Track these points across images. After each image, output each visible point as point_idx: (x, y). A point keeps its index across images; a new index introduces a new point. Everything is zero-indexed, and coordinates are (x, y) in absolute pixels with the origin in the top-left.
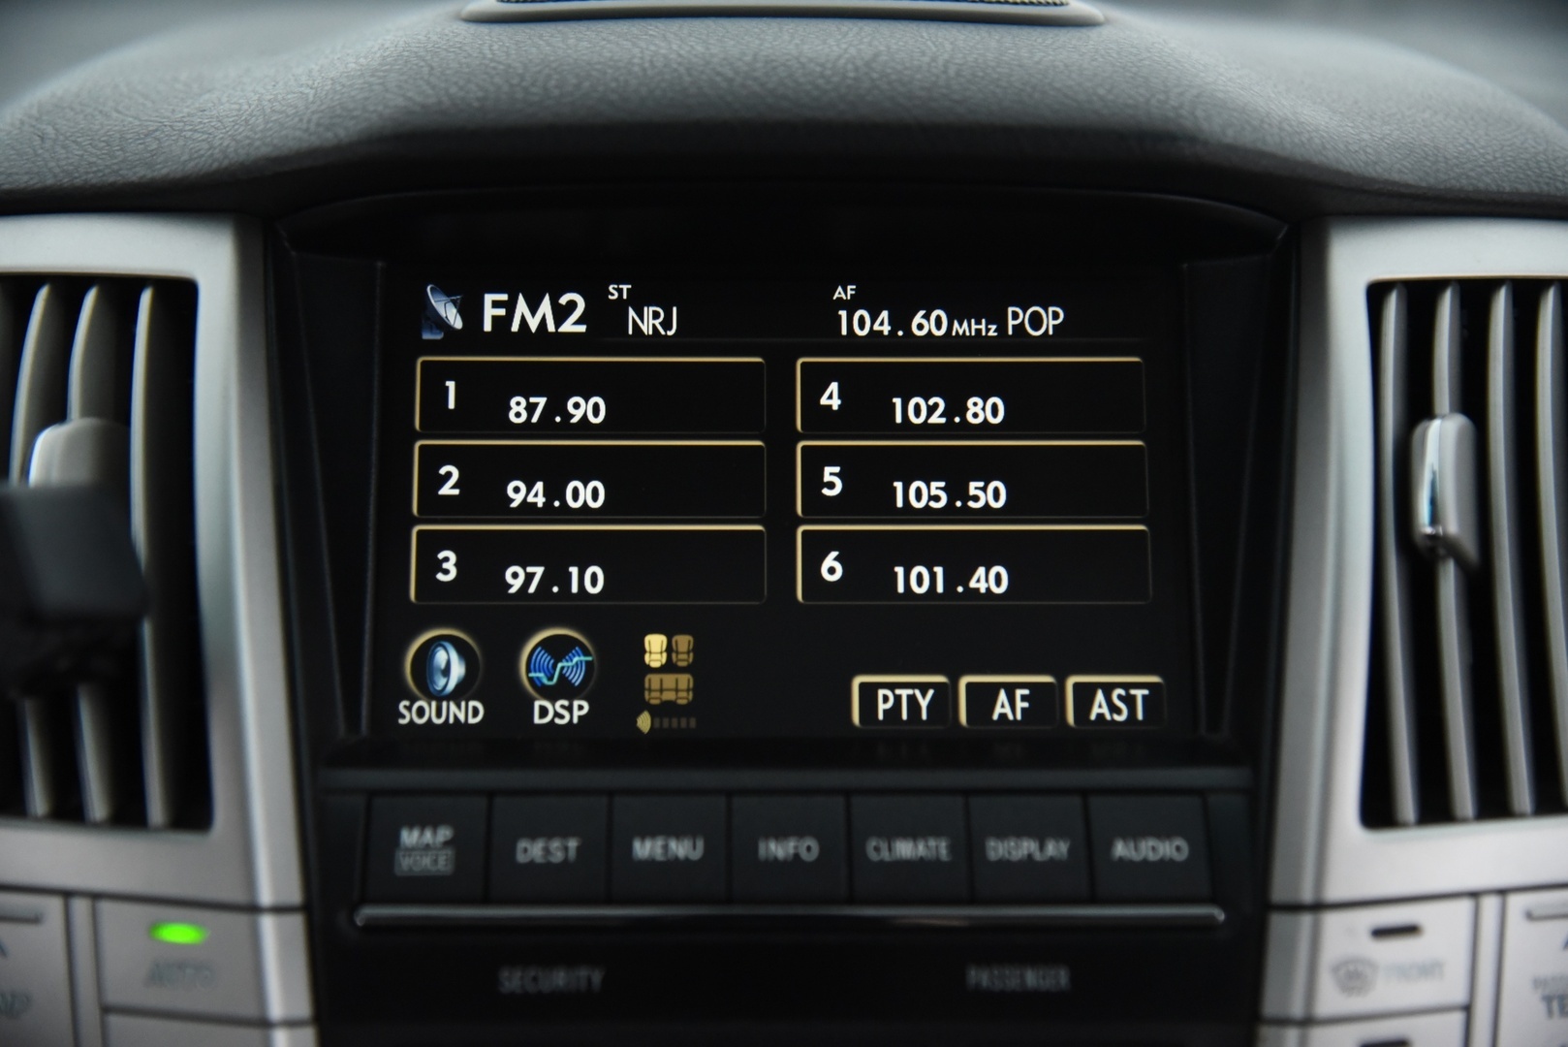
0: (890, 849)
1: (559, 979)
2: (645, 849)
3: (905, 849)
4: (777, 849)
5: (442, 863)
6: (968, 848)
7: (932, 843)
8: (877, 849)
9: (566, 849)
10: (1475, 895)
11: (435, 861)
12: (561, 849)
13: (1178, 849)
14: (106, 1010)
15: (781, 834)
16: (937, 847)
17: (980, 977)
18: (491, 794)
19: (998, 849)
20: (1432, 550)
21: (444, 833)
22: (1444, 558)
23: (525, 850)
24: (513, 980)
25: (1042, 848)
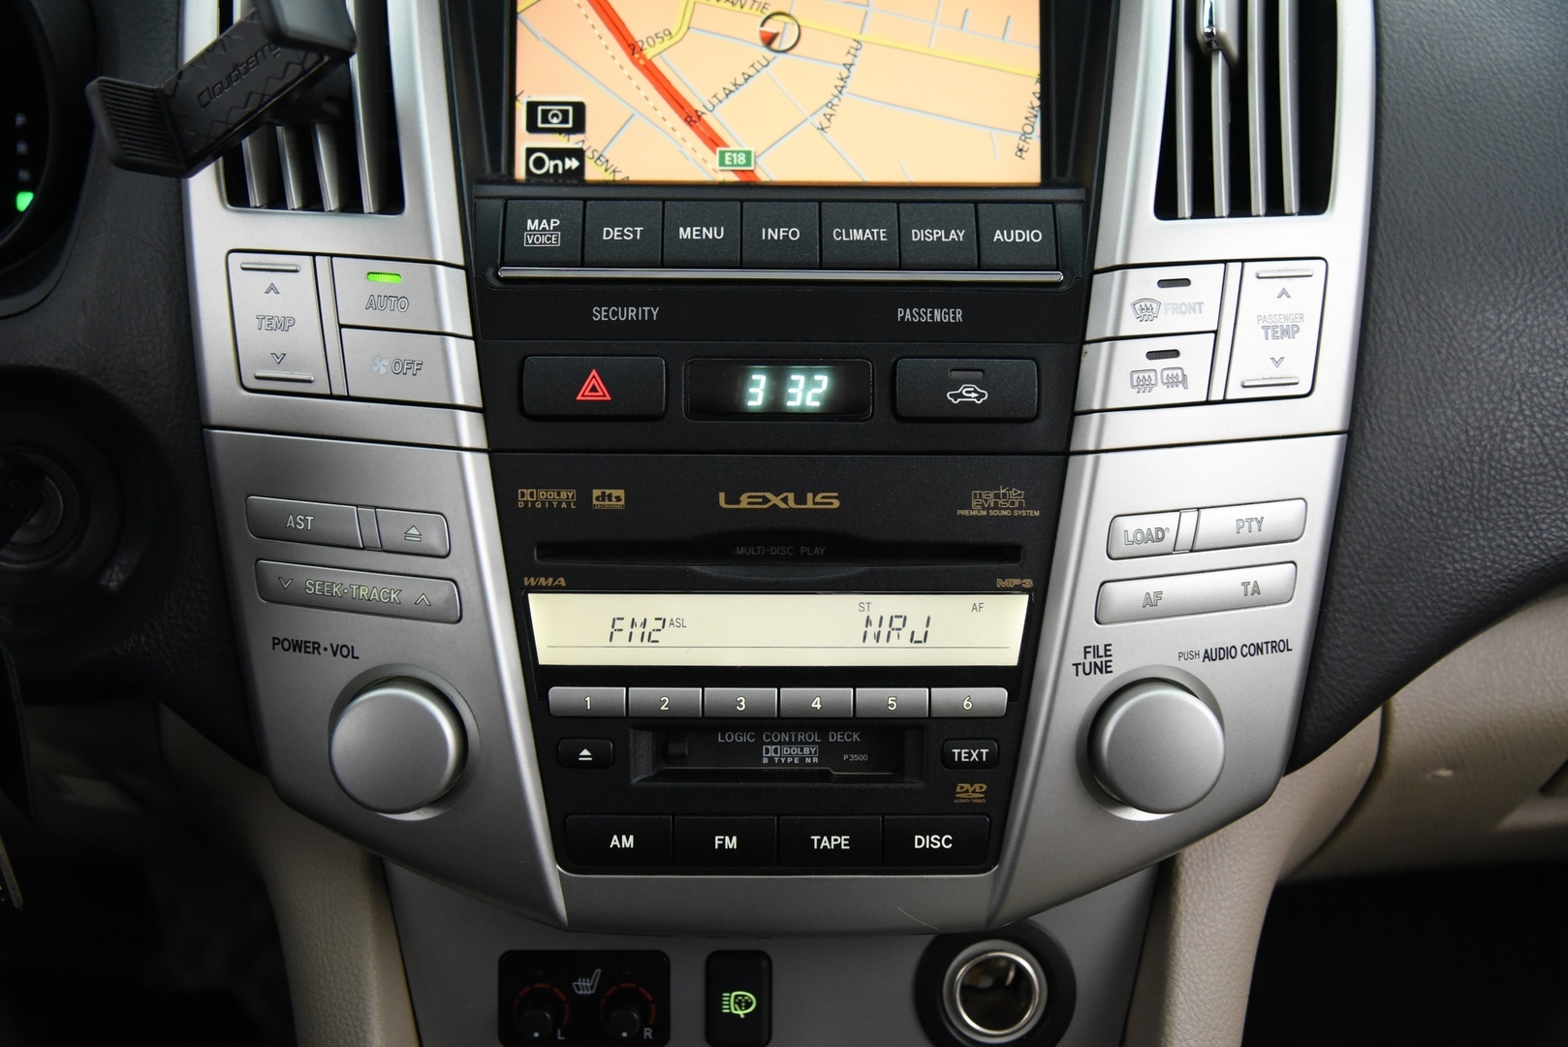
0: (848, 236)
1: (631, 313)
2: (685, 233)
3: (857, 235)
4: (773, 234)
5: (555, 241)
6: (900, 234)
7: (875, 231)
8: (839, 234)
9: (635, 233)
10: (1225, 262)
11: (549, 239)
12: (632, 233)
13: (1036, 236)
14: (341, 326)
15: (776, 226)
16: (878, 233)
17: (905, 314)
18: (585, 200)
19: (918, 235)
20: (1209, 44)
21: (555, 222)
22: (1217, 51)
23: (608, 233)
24: (600, 314)
25: (947, 236)
